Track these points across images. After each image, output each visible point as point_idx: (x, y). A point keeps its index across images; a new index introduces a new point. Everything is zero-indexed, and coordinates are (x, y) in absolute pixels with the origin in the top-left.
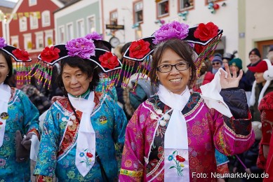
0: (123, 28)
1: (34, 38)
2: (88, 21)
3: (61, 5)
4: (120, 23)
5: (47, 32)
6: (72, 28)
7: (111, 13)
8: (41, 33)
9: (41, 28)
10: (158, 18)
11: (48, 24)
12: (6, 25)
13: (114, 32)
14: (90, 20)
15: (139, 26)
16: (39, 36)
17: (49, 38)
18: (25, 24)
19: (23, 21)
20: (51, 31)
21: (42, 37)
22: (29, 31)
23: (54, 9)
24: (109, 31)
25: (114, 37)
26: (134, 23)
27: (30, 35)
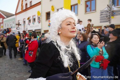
0: (21, 25)
2: (12, 22)
3: (6, 17)
4: (20, 24)
6: (8, 24)
7: (18, 21)
10: (28, 23)
13: (19, 26)
14: (13, 22)
15: (24, 25)
17: (2, 26)
20: (2, 24)
23: (3, 18)
24: (17, 25)
25: (18, 27)
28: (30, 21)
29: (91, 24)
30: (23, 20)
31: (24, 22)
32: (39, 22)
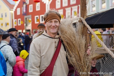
1: (64, 12)
5: (73, 7)
8: (70, 8)
9: (69, 5)
11: (75, 2)
12: (48, 5)
16: (68, 10)
18: (59, 3)
19: (58, 2)
21: (70, 11)
22: (62, 7)
27: (62, 10)
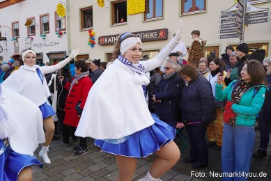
0: (5, 39)
10: (28, 35)
15: (17, 39)
26: (13, 37)
28: (32, 29)
29: (200, 41)
30: (10, 26)
31: (16, 32)
32: (61, 34)
